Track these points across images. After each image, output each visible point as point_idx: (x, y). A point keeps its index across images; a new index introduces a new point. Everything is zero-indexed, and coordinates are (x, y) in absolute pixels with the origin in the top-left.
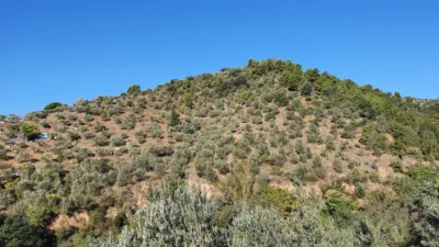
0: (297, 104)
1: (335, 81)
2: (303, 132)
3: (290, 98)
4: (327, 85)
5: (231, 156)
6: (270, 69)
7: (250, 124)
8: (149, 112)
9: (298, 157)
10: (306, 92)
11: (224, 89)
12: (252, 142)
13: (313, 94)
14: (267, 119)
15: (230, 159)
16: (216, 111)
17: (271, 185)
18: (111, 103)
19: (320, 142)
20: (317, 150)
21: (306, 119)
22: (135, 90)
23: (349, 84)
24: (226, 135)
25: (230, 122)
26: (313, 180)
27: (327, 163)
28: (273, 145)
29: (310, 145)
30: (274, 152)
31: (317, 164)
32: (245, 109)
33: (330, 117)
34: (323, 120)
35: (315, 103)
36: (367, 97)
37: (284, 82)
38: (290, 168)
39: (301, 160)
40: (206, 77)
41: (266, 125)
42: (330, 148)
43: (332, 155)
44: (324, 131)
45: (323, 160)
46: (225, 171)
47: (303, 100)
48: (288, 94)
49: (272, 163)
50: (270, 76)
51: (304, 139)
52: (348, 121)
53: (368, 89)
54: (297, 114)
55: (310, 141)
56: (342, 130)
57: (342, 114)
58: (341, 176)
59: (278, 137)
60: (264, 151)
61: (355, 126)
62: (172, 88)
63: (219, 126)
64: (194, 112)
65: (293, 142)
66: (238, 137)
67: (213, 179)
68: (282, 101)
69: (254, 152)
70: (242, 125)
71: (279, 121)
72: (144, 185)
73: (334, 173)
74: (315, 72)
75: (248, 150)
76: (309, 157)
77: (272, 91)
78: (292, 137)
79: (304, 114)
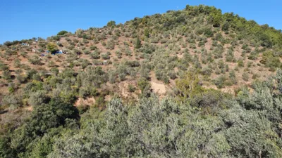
0: (219, 37)
1: (244, 22)
2: (223, 54)
3: (215, 32)
4: (239, 24)
5: (176, 68)
6: (201, 12)
7: (188, 48)
8: (122, 39)
9: (220, 70)
10: (225, 29)
11: (169, 25)
12: (190, 60)
13: (230, 30)
14: (200, 46)
15: (176, 70)
16: (164, 39)
17: (203, 86)
18: (98, 32)
19: (234, 61)
20: (232, 66)
21: (225, 46)
22: (112, 24)
23: (253, 23)
24: (172, 56)
25: (173, 47)
26: (229, 85)
27: (239, 75)
28: (203, 62)
29: (227, 63)
30: (205, 67)
31: (232, 75)
32: (184, 39)
33: (241, 45)
34: (236, 47)
35: (231, 36)
36: (266, 33)
37: (211, 21)
38: (215, 77)
39: (222, 72)
40: (157, 16)
41: (199, 49)
42: (241, 65)
43: (242, 70)
44: (237, 54)
45: (236, 73)
46: (174, 77)
47: (223, 34)
48: (213, 29)
49: (203, 73)
50: (201, 16)
51: (224, 59)
52: (253, 49)
53: (265, 27)
54: (219, 43)
55: (228, 61)
56: (249, 54)
57: (249, 44)
58: (247, 83)
59: (206, 57)
60: (198, 66)
61: (258, 51)
62: (136, 23)
63: (167, 49)
64: (150, 40)
65: (217, 61)
66: (180, 56)
67: (167, 82)
68: (209, 34)
69: (191, 66)
70: (183, 49)
71: (207, 47)
72: (126, 84)
73: (243, 81)
74: (232, 15)
75: (188, 65)
76: (227, 71)
77: (203, 27)
78: (216, 58)
79: (224, 42)
